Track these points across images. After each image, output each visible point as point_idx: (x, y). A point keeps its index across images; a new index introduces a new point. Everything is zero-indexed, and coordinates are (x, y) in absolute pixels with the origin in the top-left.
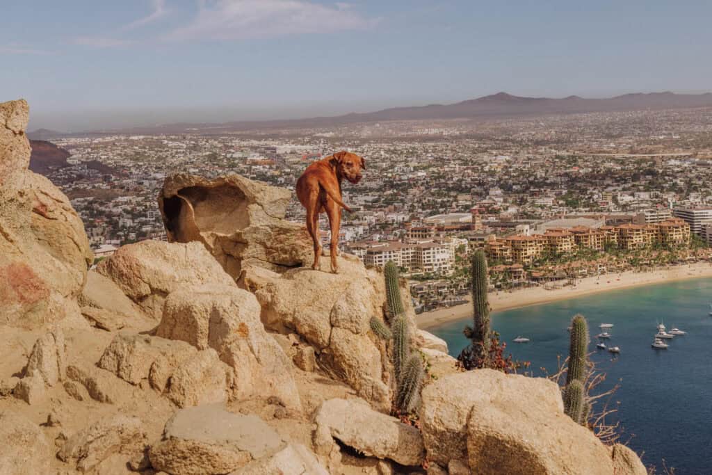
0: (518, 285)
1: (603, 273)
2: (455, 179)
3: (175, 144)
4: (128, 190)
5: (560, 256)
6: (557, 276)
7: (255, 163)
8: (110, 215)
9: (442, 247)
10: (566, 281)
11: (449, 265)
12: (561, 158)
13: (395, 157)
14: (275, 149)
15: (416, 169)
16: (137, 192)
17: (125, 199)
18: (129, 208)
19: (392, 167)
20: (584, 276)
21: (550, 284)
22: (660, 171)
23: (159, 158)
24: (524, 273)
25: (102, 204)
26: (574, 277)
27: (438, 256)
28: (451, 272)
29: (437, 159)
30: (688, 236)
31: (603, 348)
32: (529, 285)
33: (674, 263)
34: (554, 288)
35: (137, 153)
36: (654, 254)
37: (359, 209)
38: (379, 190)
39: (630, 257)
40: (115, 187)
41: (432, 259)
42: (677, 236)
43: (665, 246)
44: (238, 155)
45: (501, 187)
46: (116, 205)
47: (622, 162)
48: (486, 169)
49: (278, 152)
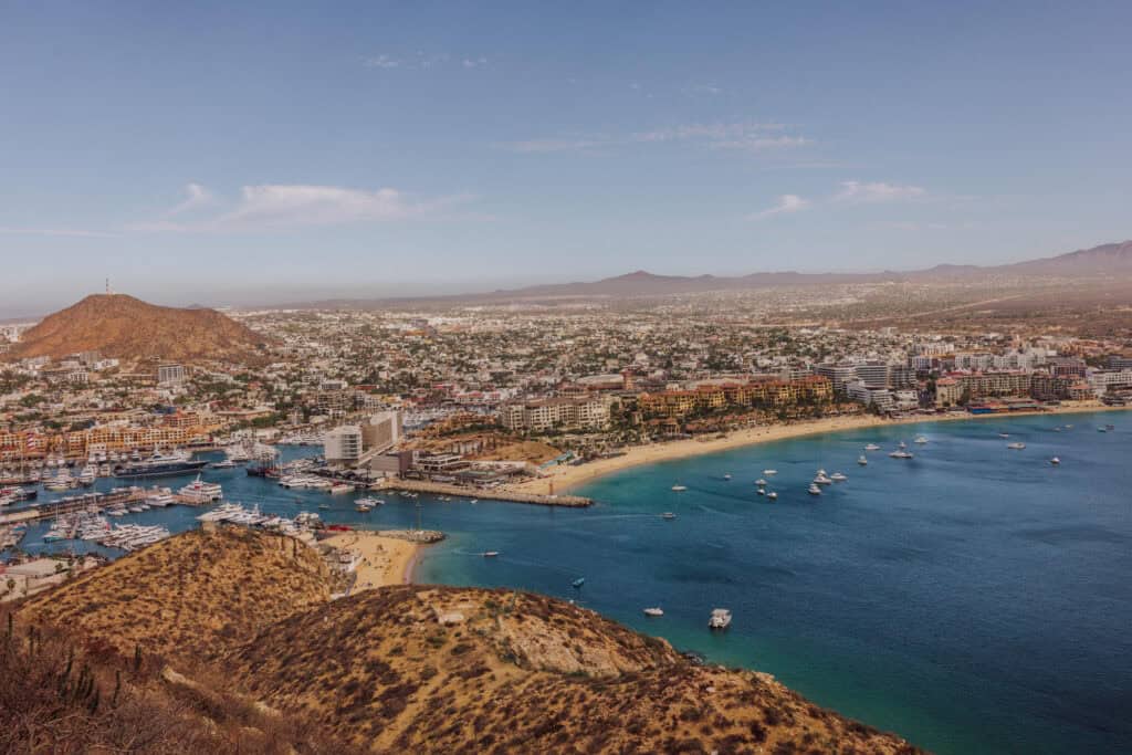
0: (673, 438)
1: (753, 426)
2: (602, 346)
3: (330, 316)
4: (283, 357)
5: (712, 409)
6: (711, 428)
7: (408, 334)
8: (264, 381)
9: (599, 402)
10: (718, 434)
11: (605, 420)
12: (701, 328)
13: (543, 329)
14: (426, 321)
15: (564, 338)
16: (292, 358)
17: (280, 365)
18: (283, 374)
19: (541, 336)
20: (735, 430)
21: (703, 436)
22: (794, 338)
23: (313, 330)
24: (678, 427)
25: (256, 370)
26: (726, 430)
27: (594, 411)
28: (607, 426)
29: (583, 330)
30: (831, 391)
31: (762, 494)
32: (683, 438)
33: (819, 417)
34: (708, 440)
35: (291, 326)
36: (801, 409)
37: (511, 373)
38: (531, 356)
39: (778, 411)
40: (269, 354)
41: (588, 413)
42: (821, 392)
43: (811, 402)
44: (391, 326)
45: (646, 353)
46: (270, 371)
47: (758, 331)
48: (631, 337)
49: (430, 323)
